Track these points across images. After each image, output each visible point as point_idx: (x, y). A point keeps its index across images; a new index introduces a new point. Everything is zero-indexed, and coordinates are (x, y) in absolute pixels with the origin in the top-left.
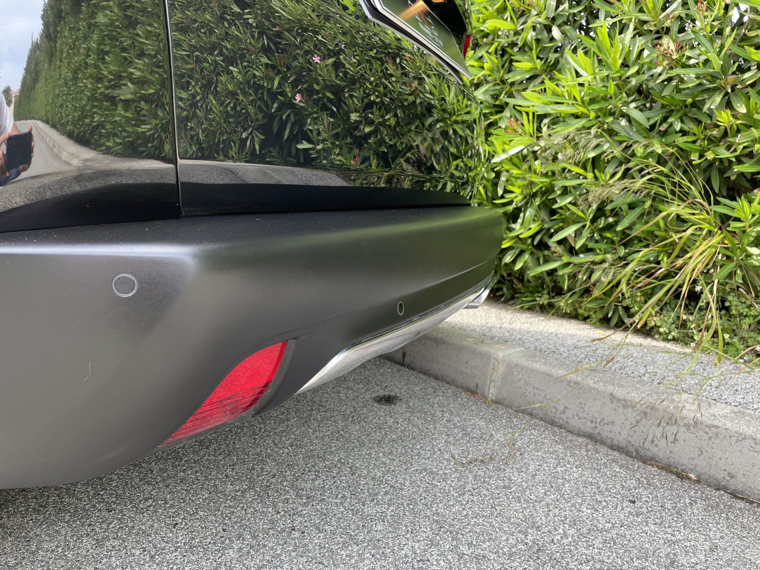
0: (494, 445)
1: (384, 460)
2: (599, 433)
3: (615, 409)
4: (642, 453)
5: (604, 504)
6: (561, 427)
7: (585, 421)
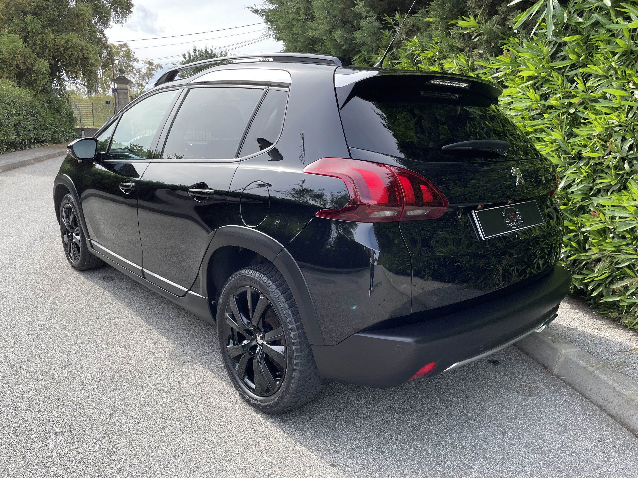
0: (543, 399)
1: (483, 395)
2: (605, 406)
3: (614, 396)
4: (623, 421)
5: (584, 439)
6: (587, 398)
7: (599, 398)
